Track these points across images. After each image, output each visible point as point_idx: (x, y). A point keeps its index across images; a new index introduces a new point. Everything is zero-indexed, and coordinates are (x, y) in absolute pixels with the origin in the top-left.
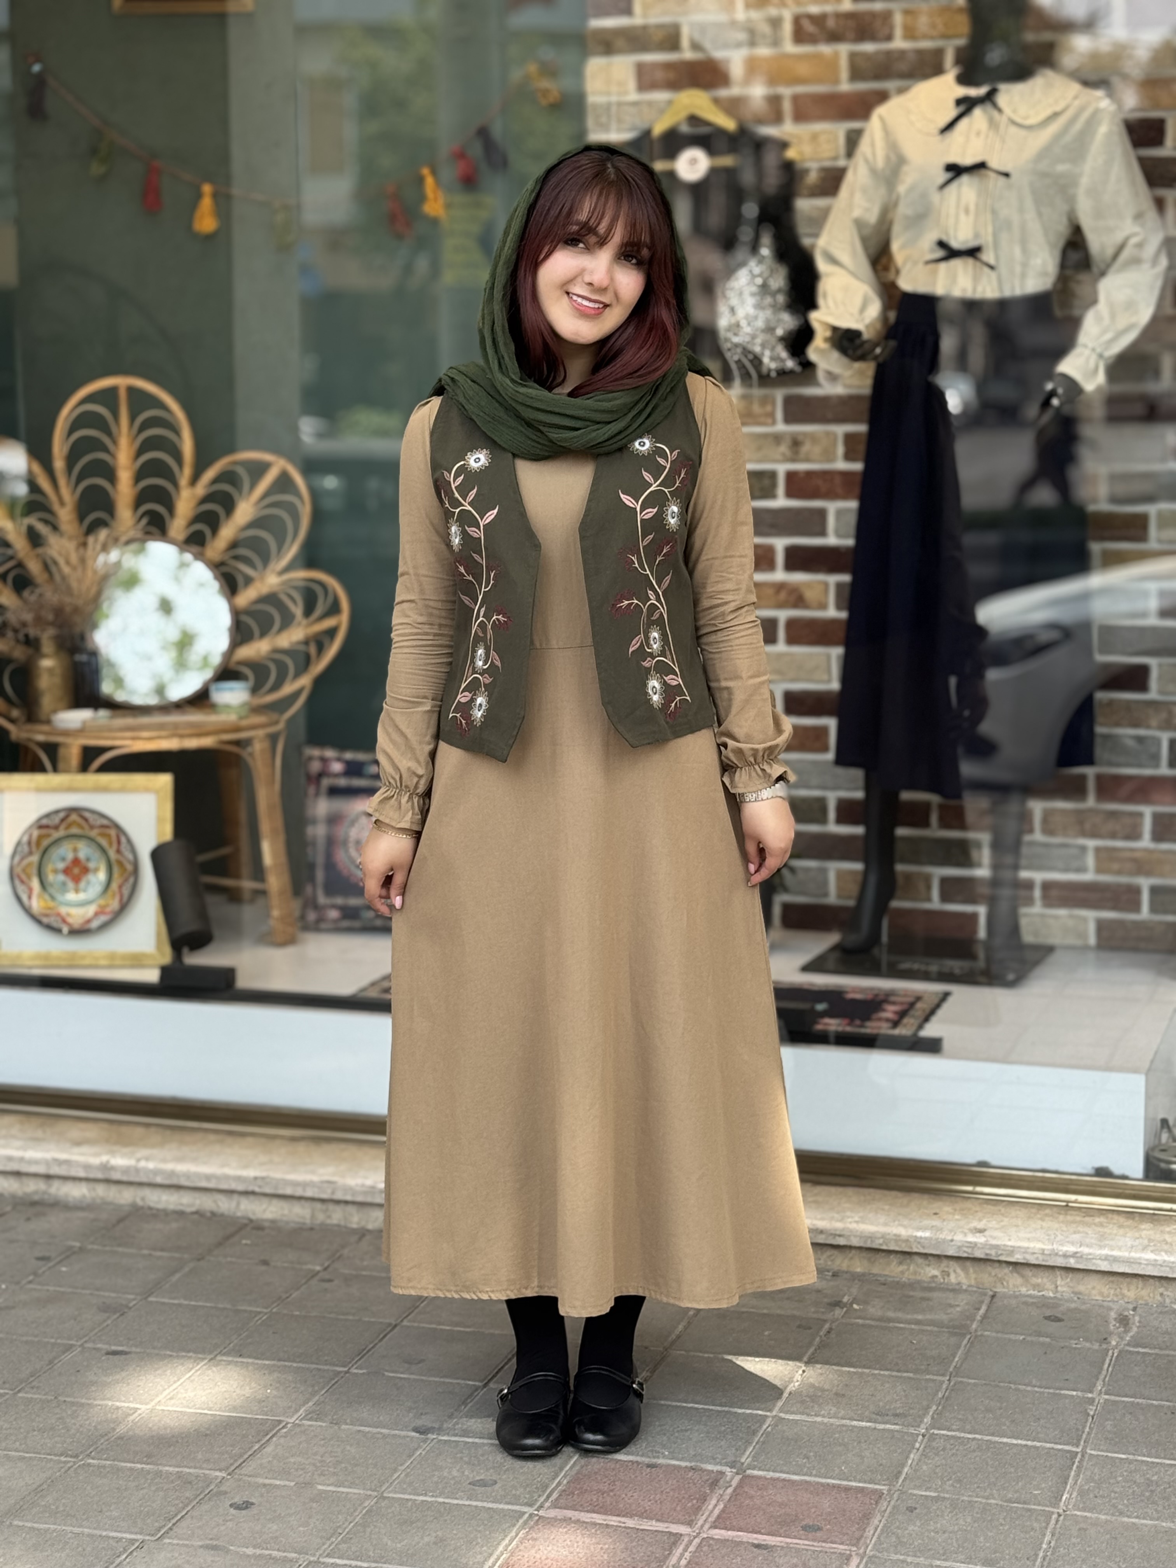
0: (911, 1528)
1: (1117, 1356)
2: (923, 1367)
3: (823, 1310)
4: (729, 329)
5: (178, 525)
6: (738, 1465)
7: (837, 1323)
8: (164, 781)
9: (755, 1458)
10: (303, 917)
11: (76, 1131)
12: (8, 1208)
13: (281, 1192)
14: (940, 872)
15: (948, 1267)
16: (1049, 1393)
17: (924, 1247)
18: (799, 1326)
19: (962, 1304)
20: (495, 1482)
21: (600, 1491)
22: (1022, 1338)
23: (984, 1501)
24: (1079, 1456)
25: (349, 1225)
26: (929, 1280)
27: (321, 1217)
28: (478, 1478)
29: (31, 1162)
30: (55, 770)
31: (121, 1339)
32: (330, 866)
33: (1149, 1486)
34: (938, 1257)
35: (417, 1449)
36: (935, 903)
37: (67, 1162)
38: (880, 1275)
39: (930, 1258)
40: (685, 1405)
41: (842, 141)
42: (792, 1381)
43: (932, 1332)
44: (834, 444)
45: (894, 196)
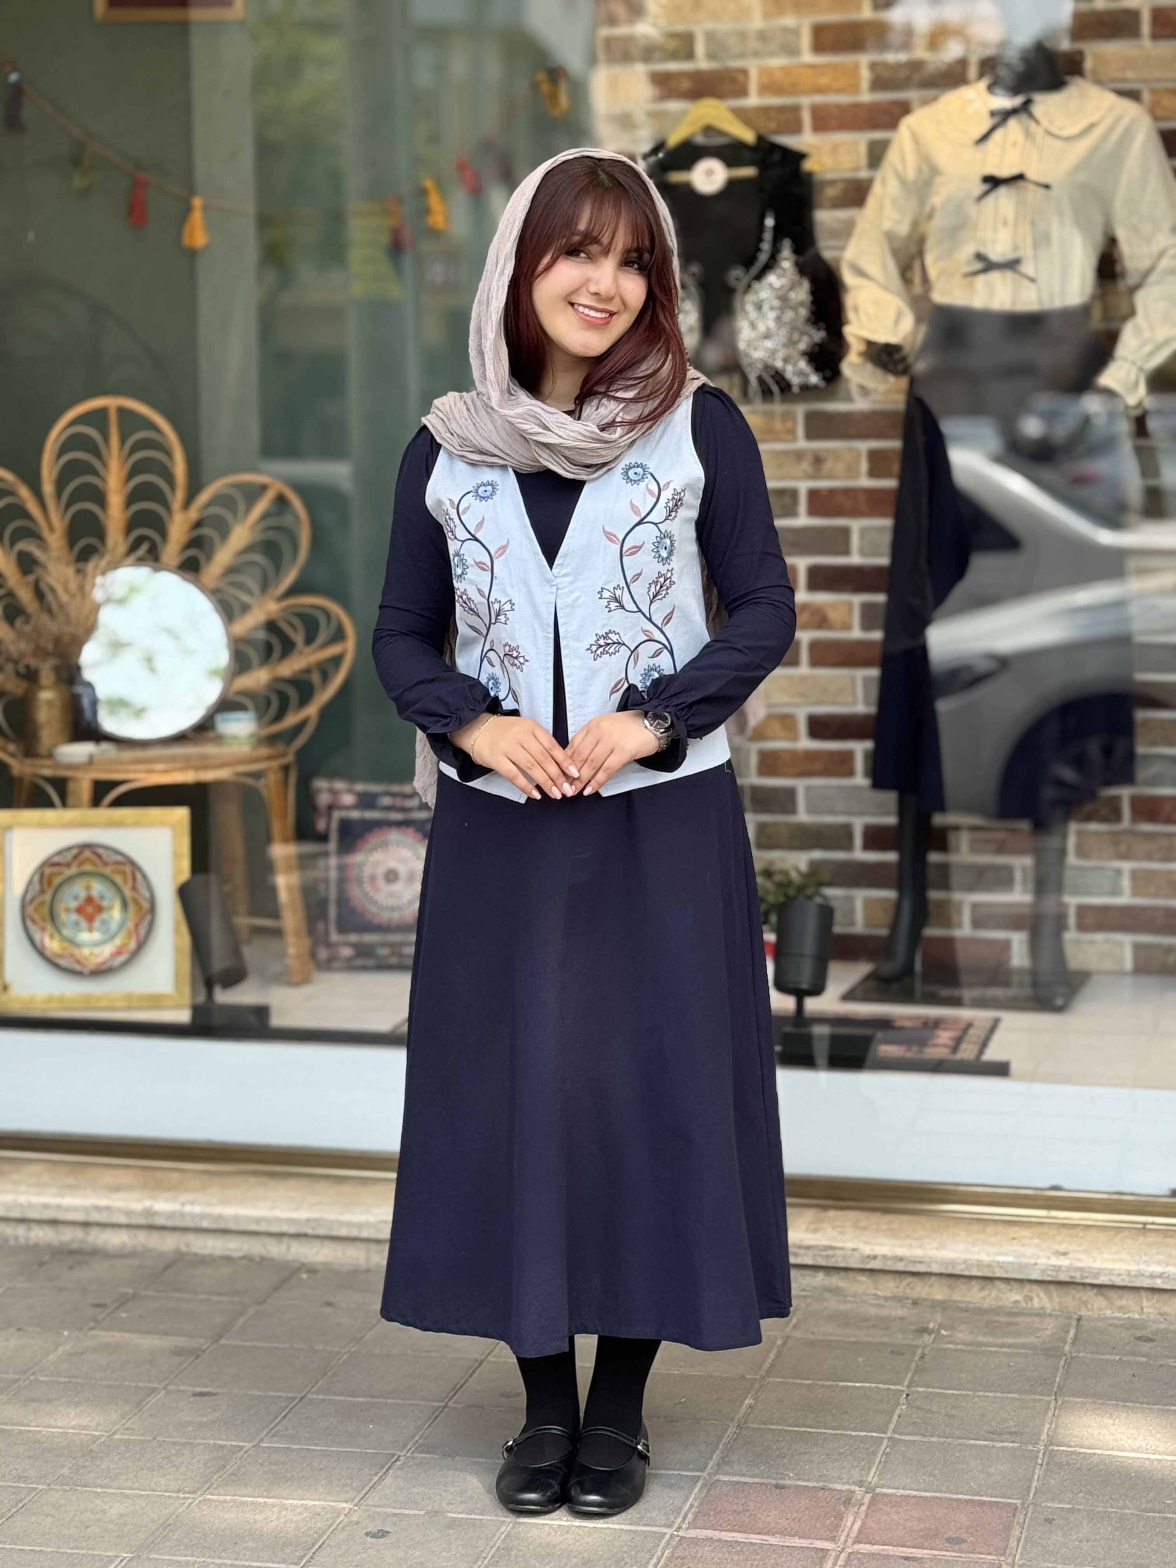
0: (1053, 1538)
2: (1026, 1388)
3: (911, 1336)
4: (749, 344)
5: (172, 551)
6: (866, 1484)
7: (928, 1349)
8: (181, 814)
9: (881, 1475)
10: (313, 955)
11: (110, 1177)
12: (47, 1258)
13: (335, 1233)
14: (971, 898)
15: (1030, 1291)
17: (1006, 1272)
18: (892, 1352)
19: (1050, 1327)
21: (735, 1511)
22: (1117, 1358)
23: (1119, 1511)
26: (1012, 1305)
29: (68, 1209)
30: (64, 805)
31: (204, 1381)
32: (343, 901)
34: (1021, 1281)
36: (967, 930)
37: (108, 1209)
38: (961, 1302)
39: (1012, 1283)
40: (796, 1429)
41: (863, 150)
42: (899, 1404)
43: (1026, 1356)
44: (858, 460)
45: (927, 208)
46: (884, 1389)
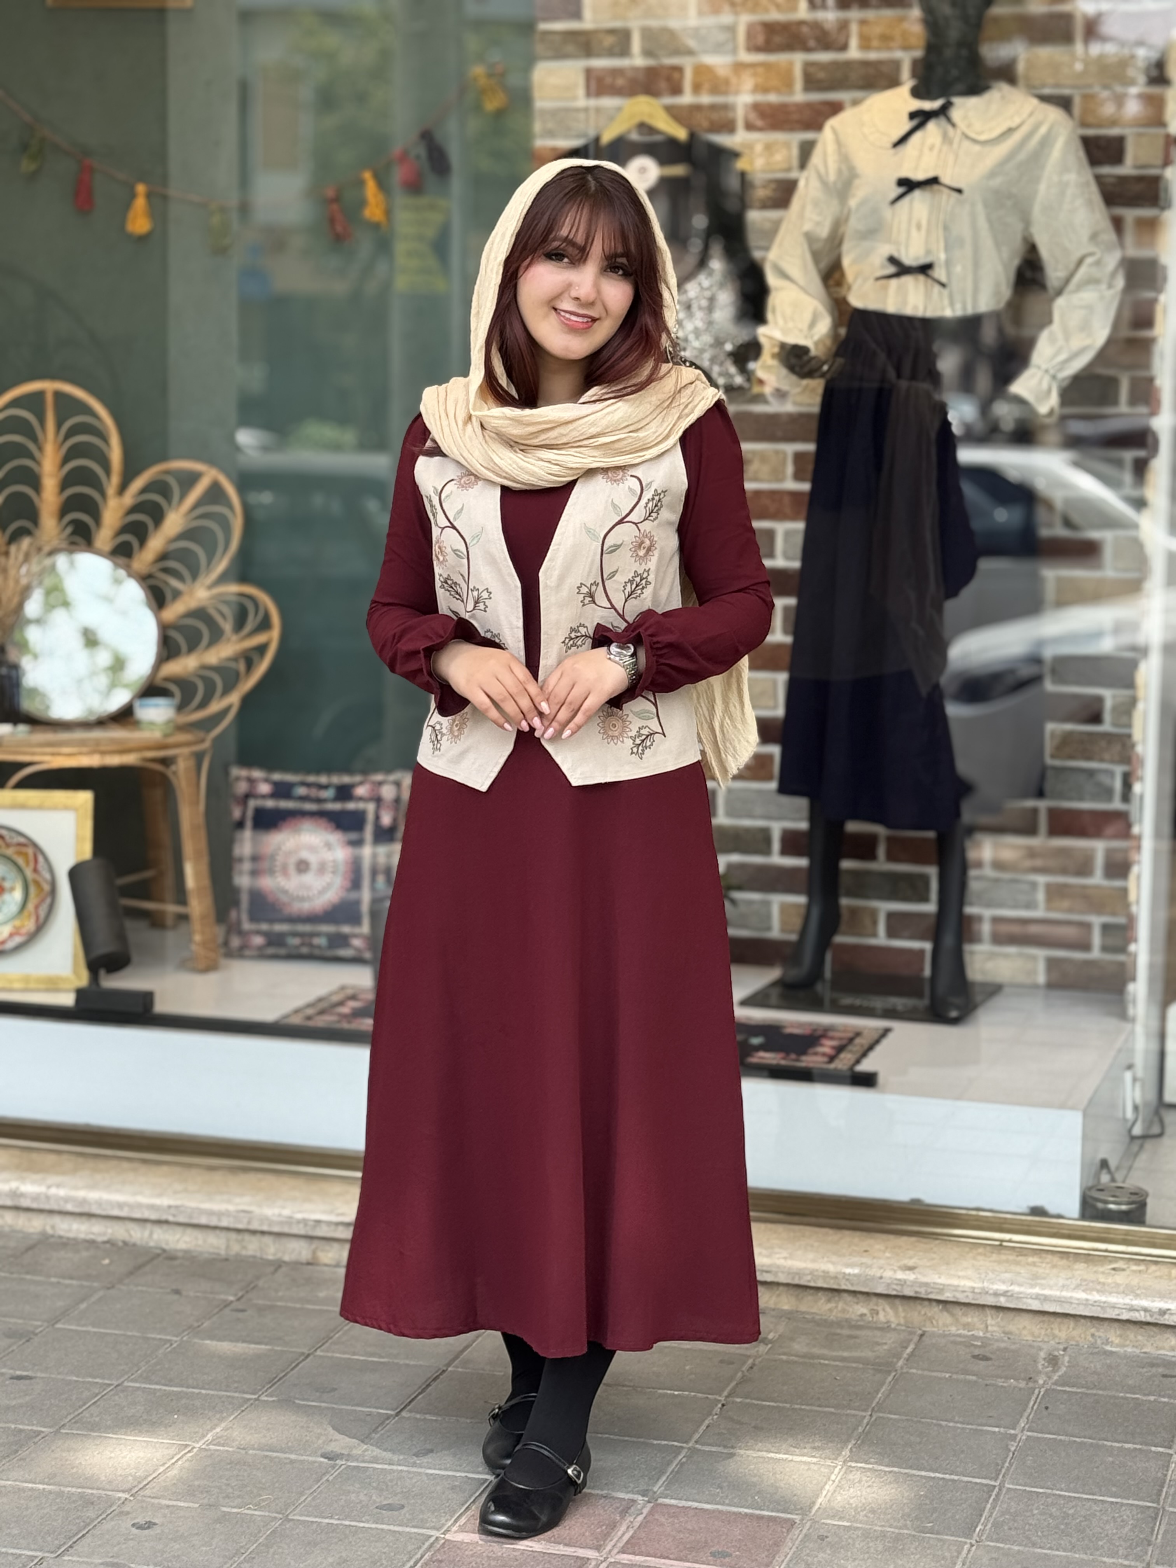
0: (821, 1555)
1: (1043, 1395)
2: (845, 1402)
5: (105, 536)
6: (651, 1493)
7: (760, 1359)
8: (84, 798)
9: (668, 1486)
10: (226, 943)
13: (195, 1221)
14: (885, 907)
15: (877, 1305)
16: (971, 1429)
17: (852, 1285)
18: (722, 1362)
20: (403, 1507)
22: (947, 1375)
23: (897, 1531)
24: (997, 1489)
25: (265, 1257)
26: (858, 1318)
27: (236, 1248)
28: (385, 1502)
31: (26, 1364)
32: (256, 892)
33: (1064, 1518)
34: (867, 1294)
35: (324, 1474)
36: (881, 939)
38: (808, 1313)
39: (859, 1296)
41: (795, 152)
42: (711, 1414)
43: (856, 1369)
44: (784, 463)
45: (846, 211)
46: (701, 1399)
